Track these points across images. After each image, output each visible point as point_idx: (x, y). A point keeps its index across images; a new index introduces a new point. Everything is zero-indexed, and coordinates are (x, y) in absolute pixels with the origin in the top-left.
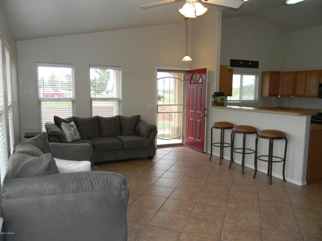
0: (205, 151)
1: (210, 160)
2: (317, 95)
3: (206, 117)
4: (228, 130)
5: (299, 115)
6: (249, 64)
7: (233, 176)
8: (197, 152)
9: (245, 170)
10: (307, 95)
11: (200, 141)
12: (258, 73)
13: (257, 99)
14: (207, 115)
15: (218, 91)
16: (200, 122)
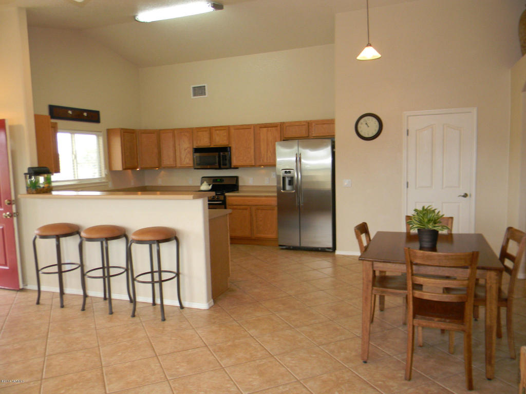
0: (21, 287)
1: (38, 303)
2: (192, 165)
3: (15, 219)
4: (68, 238)
5: (194, 198)
6: (84, 116)
7: (95, 325)
8: (6, 293)
9: (113, 305)
10: (178, 165)
11: (7, 268)
12: (101, 132)
13: (104, 176)
14: (18, 214)
15: (36, 165)
16: (3, 229)
